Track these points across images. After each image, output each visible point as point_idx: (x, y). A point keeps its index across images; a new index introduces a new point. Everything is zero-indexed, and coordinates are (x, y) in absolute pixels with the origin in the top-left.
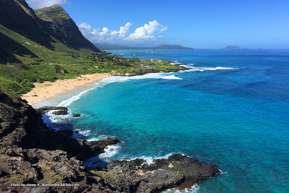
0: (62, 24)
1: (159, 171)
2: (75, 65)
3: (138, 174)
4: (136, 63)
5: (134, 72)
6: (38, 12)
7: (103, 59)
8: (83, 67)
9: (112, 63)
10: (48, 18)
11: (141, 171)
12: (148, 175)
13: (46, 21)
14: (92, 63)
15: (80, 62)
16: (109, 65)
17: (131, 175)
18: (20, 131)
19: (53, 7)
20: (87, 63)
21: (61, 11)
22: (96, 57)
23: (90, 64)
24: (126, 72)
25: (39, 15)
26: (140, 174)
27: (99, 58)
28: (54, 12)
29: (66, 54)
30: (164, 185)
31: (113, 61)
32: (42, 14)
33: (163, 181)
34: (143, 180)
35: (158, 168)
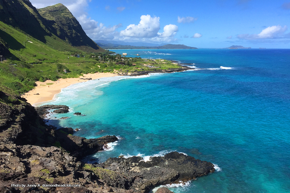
0: (65, 23)
1: (155, 168)
2: (77, 64)
3: (134, 170)
4: (138, 62)
5: (136, 71)
6: (41, 11)
7: (106, 58)
8: (85, 66)
9: (114, 63)
10: (51, 17)
11: (138, 168)
12: (144, 172)
13: (50, 20)
14: (95, 63)
15: (82, 62)
16: (111, 65)
17: (128, 172)
18: (16, 128)
19: (56, 6)
20: (89, 62)
21: (64, 10)
22: (99, 57)
23: (93, 63)
24: (128, 71)
25: (43, 14)
26: (137, 170)
27: (102, 57)
28: (58, 10)
29: (69, 53)
30: (159, 181)
31: (115, 60)
32: (46, 13)
33: (158, 178)
34: (139, 177)
35: (154, 165)
